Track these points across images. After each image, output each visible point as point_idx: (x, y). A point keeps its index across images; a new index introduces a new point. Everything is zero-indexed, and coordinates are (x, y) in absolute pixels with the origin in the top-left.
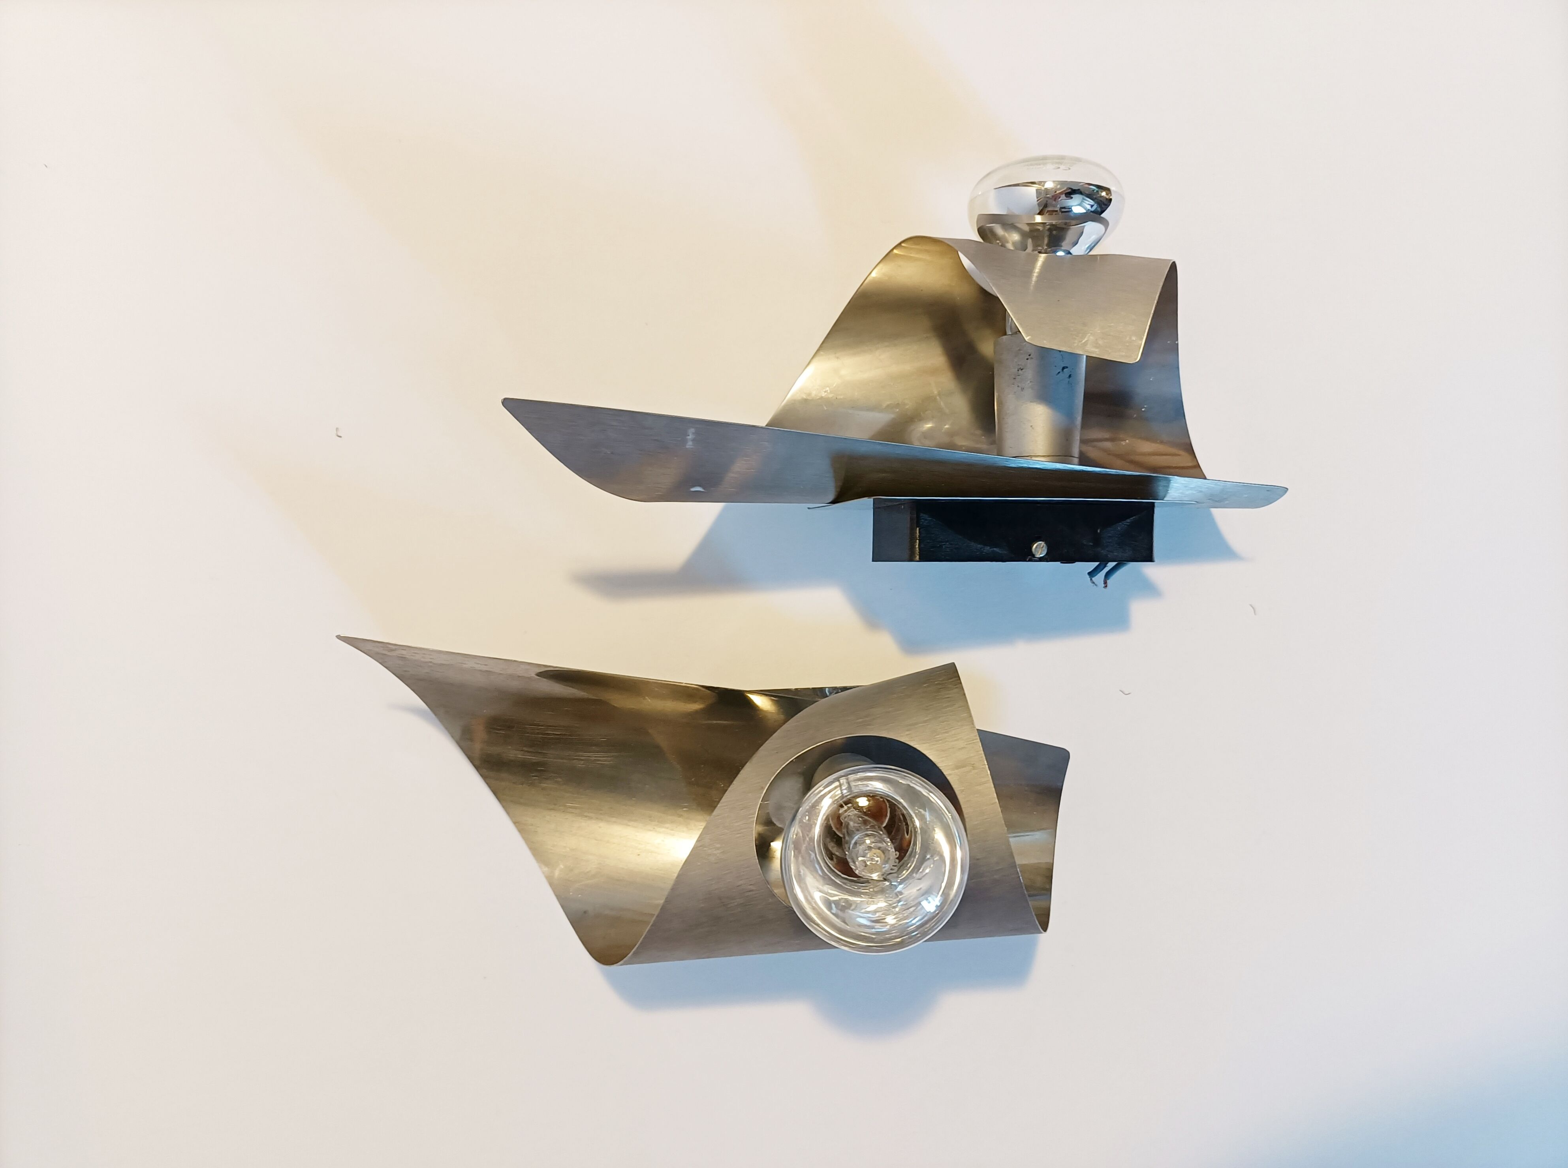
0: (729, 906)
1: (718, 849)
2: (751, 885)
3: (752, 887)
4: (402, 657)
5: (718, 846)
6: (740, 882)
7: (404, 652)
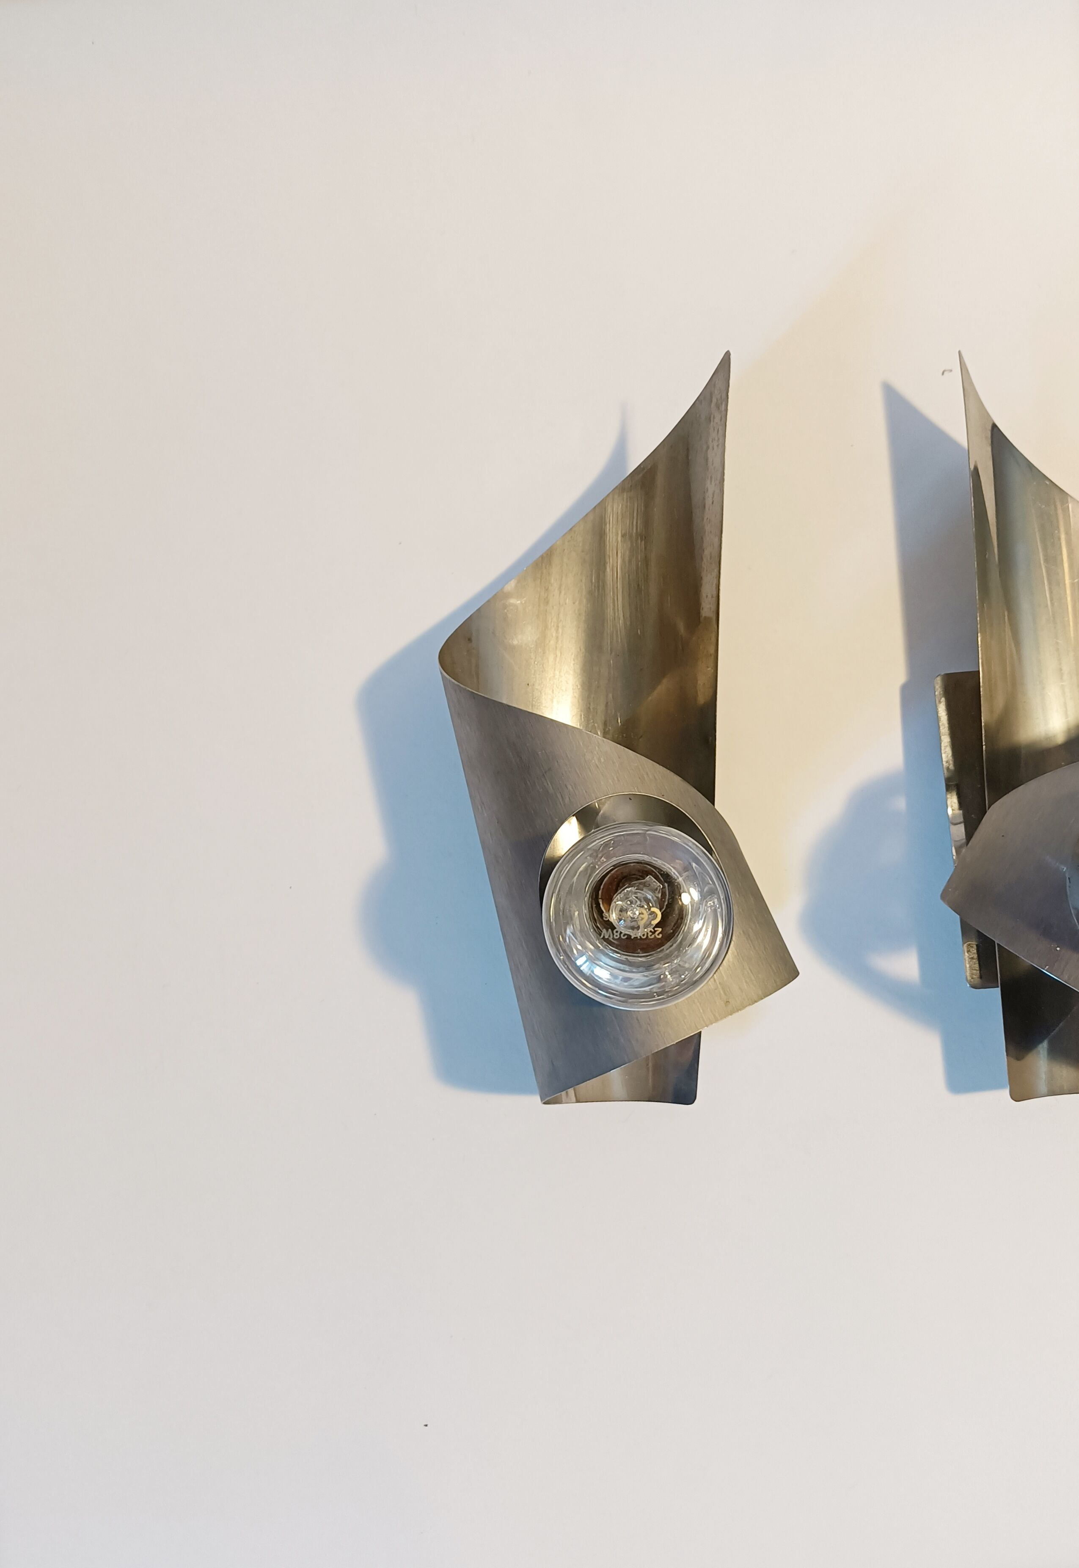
0: (543, 779)
1: (599, 760)
2: (569, 798)
3: (567, 800)
4: (710, 418)
5: (602, 760)
6: (570, 787)
7: (717, 420)
